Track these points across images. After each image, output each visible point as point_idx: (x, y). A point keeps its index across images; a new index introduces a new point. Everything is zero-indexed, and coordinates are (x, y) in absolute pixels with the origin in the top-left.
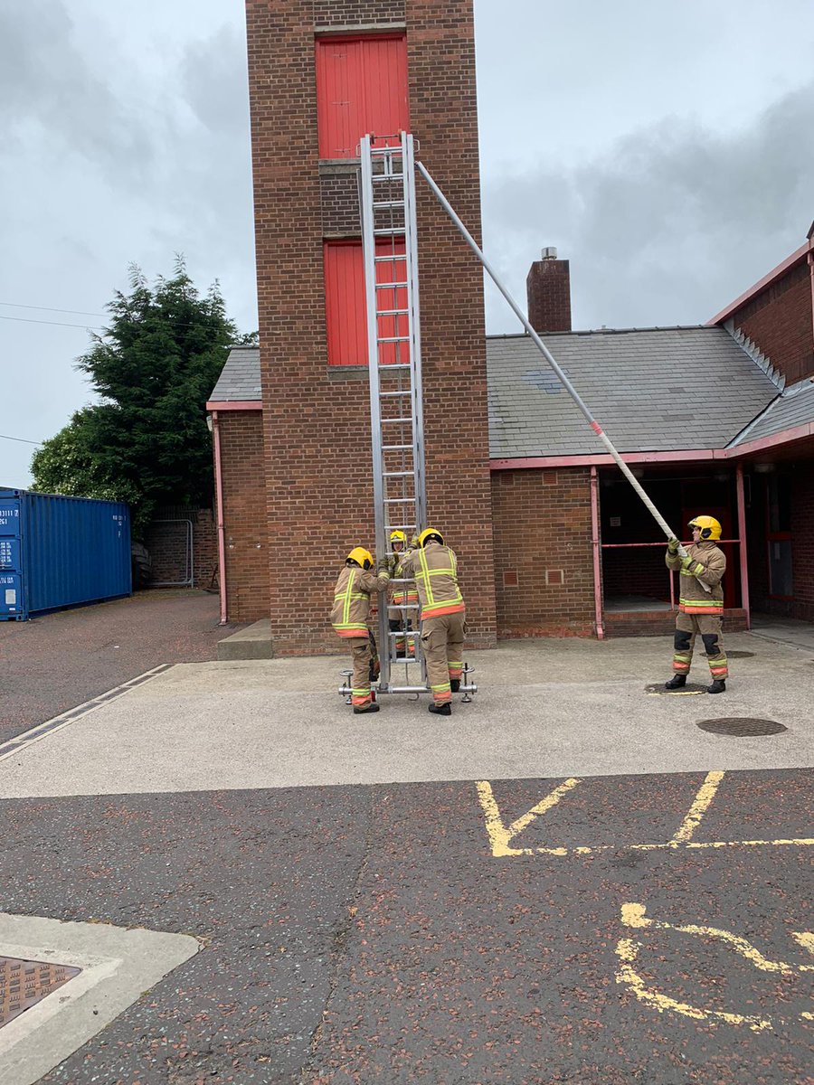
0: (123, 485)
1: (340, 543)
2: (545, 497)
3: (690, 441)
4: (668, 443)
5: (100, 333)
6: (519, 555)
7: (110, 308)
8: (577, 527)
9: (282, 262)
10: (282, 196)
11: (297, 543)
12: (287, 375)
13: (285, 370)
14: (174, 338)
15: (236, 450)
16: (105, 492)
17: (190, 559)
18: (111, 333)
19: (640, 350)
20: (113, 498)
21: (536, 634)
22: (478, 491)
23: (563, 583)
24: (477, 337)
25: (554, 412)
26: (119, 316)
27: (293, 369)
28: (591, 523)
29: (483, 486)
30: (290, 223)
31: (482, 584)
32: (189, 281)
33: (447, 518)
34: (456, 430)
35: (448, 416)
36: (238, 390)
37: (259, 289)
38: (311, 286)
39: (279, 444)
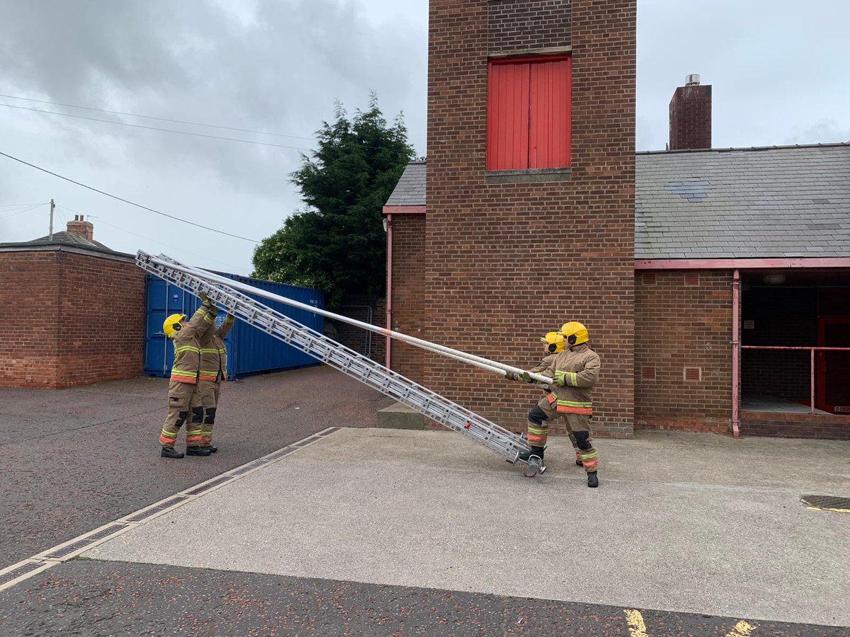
0: (320, 276)
1: (487, 330)
2: (687, 297)
3: (837, 249)
4: (813, 250)
5: (310, 155)
6: (658, 351)
7: (318, 135)
8: (717, 328)
9: (450, 79)
10: (454, 21)
11: (449, 329)
12: (449, 179)
13: (448, 174)
14: (365, 159)
15: (405, 247)
16: (306, 281)
17: (368, 338)
18: (318, 155)
19: (781, 165)
20: (311, 286)
21: (672, 428)
22: (621, 288)
23: (700, 380)
24: (626, 145)
25: (696, 218)
26: (324, 141)
27: (455, 174)
28: (732, 325)
29: (627, 283)
30: (459, 45)
31: (622, 376)
32: (380, 113)
33: (589, 312)
34: (603, 230)
35: (596, 217)
36: (410, 197)
37: (429, 103)
38: (474, 100)
39: (439, 240)
